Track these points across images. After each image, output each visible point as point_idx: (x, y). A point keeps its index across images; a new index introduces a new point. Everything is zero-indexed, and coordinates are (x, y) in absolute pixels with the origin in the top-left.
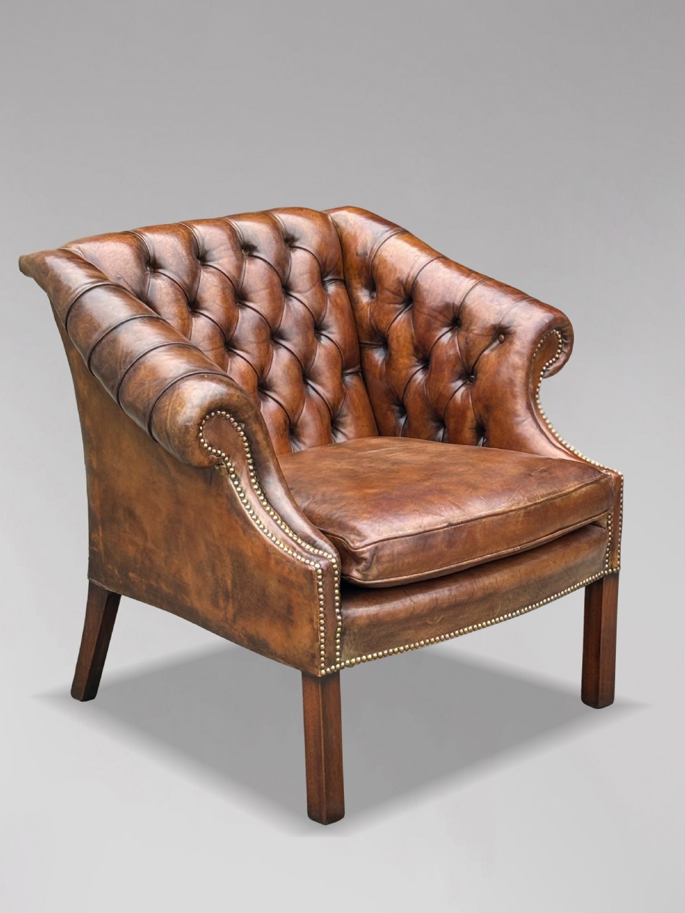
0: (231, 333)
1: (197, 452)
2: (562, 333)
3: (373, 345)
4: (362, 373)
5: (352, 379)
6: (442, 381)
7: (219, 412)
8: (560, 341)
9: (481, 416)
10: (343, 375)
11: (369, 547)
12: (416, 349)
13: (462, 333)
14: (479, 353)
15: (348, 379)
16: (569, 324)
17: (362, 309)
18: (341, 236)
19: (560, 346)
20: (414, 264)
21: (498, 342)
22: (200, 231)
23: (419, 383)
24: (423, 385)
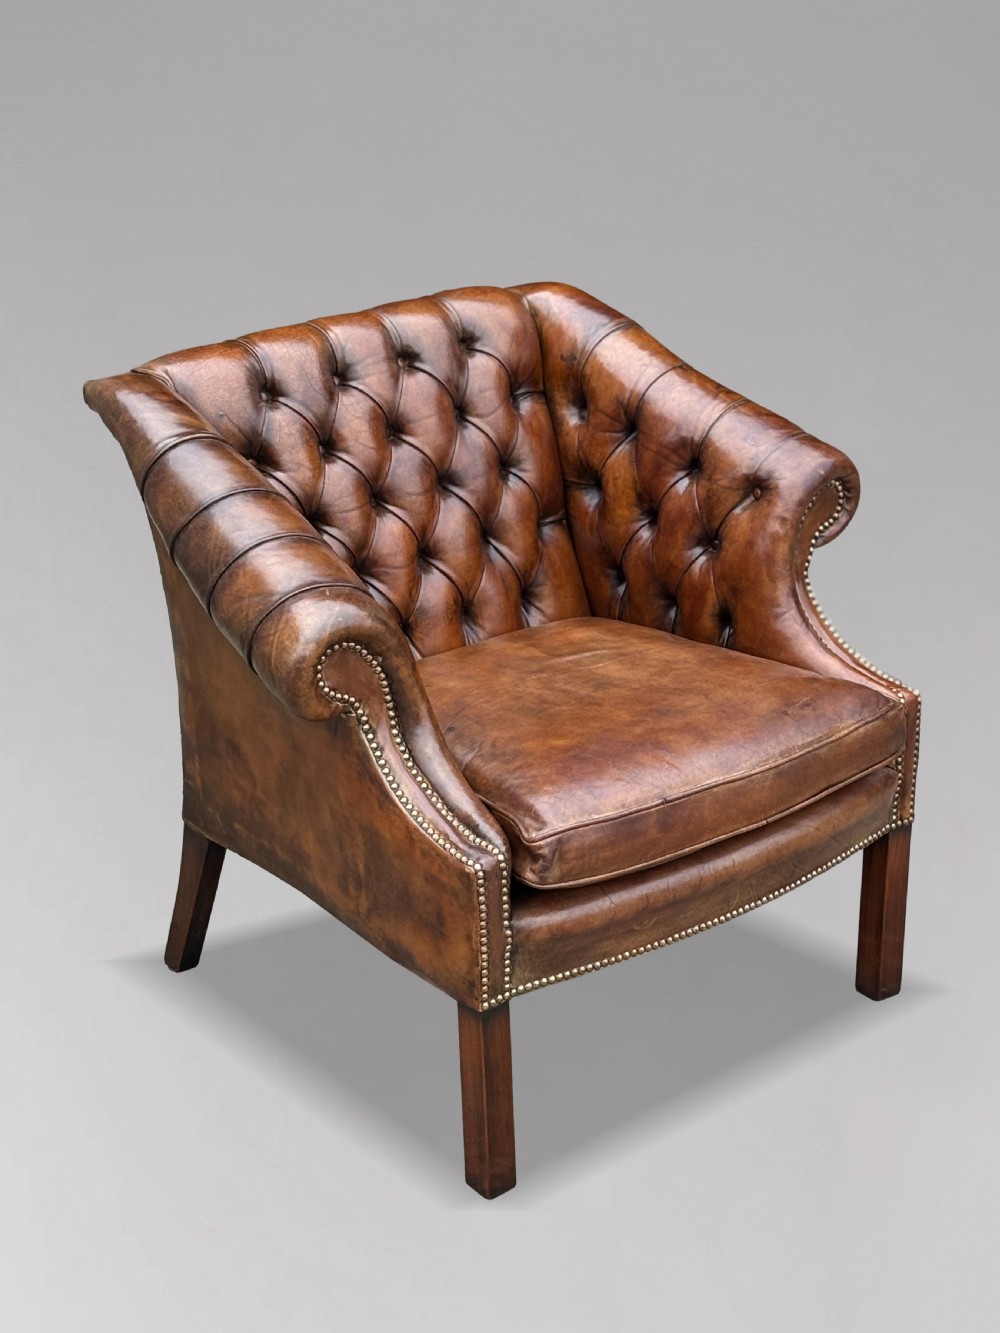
0: (381, 482)
1: (314, 702)
2: (843, 484)
3: (581, 484)
4: (567, 520)
5: (552, 530)
6: (674, 548)
7: (345, 644)
8: (841, 494)
9: (726, 601)
11: (549, 840)
12: (640, 498)
13: (703, 482)
14: (725, 512)
15: (547, 531)
16: (854, 471)
17: (567, 434)
18: (541, 330)
19: (841, 501)
20: (639, 378)
21: (752, 498)
22: (338, 334)
23: (643, 545)
24: (649, 548)
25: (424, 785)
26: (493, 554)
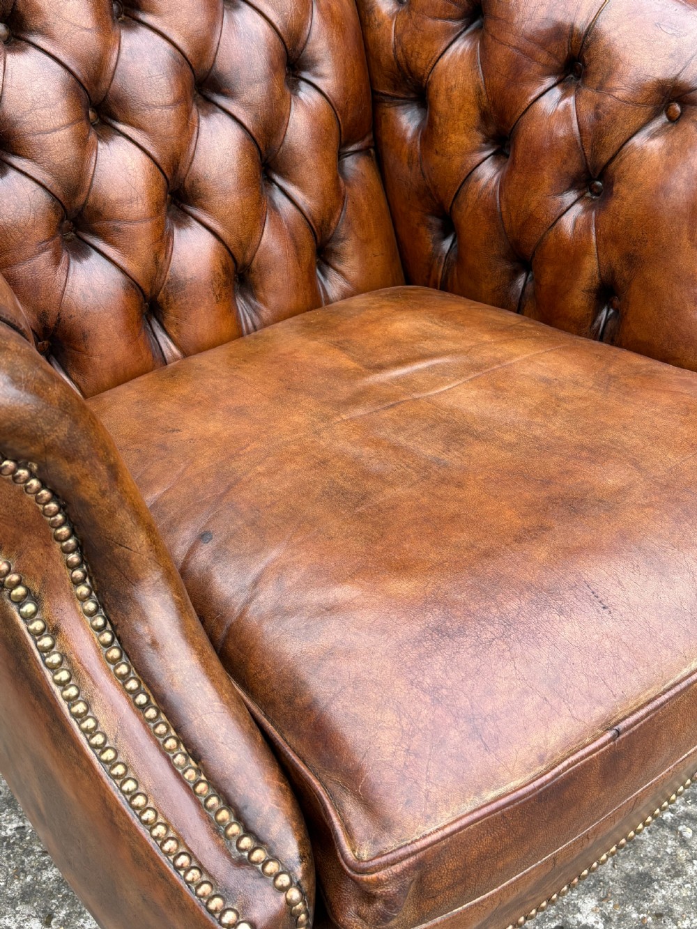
0: (104, 86)
3: (398, 98)
4: (375, 148)
5: (357, 162)
6: (536, 191)
9: (613, 272)
10: (341, 156)
12: (484, 116)
13: (588, 92)
14: (621, 140)
15: (350, 163)
17: (379, 25)
21: (666, 118)
23: (486, 186)
24: (494, 191)
25: (142, 699)
26: (279, 198)
